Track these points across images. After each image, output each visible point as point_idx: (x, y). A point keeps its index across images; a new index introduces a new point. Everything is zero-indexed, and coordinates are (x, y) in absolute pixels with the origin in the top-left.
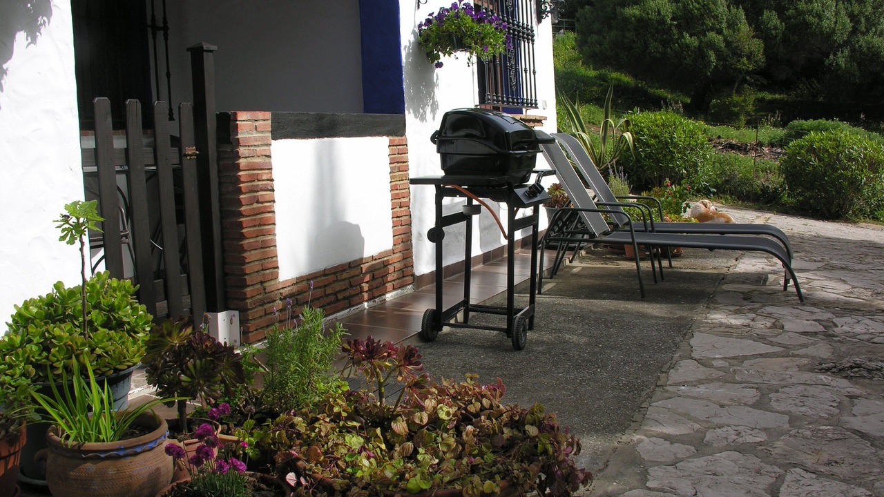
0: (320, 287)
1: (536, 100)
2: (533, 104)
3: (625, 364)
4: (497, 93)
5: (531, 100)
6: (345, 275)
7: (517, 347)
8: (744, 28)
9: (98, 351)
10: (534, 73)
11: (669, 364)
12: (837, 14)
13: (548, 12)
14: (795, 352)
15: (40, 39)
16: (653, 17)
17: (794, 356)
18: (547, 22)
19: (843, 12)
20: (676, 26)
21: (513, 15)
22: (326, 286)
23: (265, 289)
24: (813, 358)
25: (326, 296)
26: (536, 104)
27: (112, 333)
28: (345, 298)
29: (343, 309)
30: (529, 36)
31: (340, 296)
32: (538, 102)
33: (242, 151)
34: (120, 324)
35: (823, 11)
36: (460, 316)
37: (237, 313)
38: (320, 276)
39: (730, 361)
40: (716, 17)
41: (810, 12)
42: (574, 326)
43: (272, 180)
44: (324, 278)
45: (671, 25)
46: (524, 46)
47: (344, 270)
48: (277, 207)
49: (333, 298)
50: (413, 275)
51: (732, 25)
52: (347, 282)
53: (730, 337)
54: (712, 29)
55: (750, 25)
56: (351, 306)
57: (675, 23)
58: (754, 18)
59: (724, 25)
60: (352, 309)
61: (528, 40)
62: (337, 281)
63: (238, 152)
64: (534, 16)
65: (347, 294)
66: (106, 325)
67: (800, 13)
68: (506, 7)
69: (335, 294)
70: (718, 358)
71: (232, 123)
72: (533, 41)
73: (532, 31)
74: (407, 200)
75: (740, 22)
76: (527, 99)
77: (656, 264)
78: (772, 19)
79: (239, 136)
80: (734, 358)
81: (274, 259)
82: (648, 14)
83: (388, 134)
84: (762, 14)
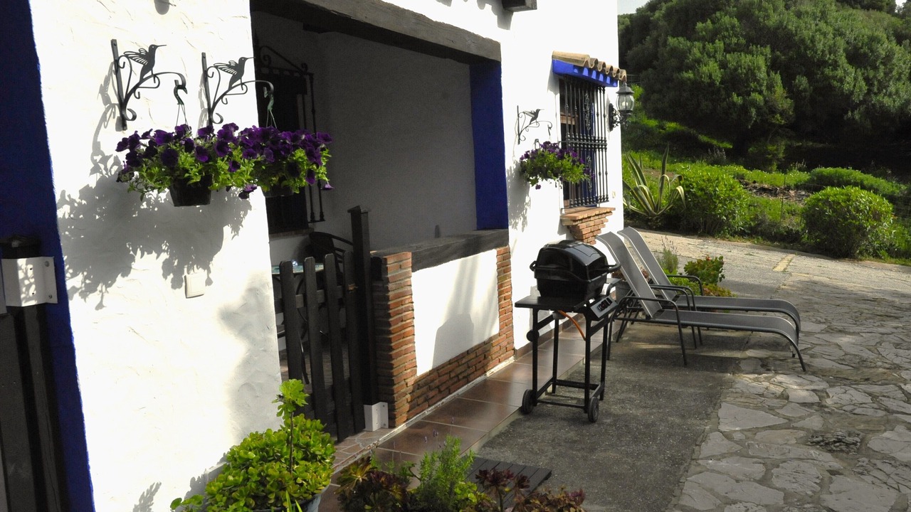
0: (447, 373)
1: (607, 195)
2: (605, 199)
3: (670, 436)
4: (577, 198)
5: (604, 196)
6: (464, 361)
7: (592, 420)
8: (779, 90)
9: (299, 481)
10: (606, 174)
11: (701, 437)
12: (855, 79)
13: (618, 122)
14: (795, 425)
15: (242, 230)
16: (705, 80)
17: (794, 428)
18: (617, 129)
19: (860, 78)
20: (724, 88)
21: (591, 132)
22: (450, 372)
23: (407, 384)
24: (808, 430)
25: (451, 378)
26: (607, 198)
27: (309, 464)
28: (464, 377)
29: (463, 386)
30: (602, 145)
31: (460, 377)
32: (609, 196)
33: (390, 286)
34: (314, 456)
35: (845, 77)
36: (550, 389)
37: (386, 404)
38: (447, 365)
39: (746, 433)
40: (758, 81)
41: (834, 78)
42: (634, 396)
43: (412, 303)
44: (449, 366)
45: (720, 87)
46: (598, 154)
47: (464, 357)
48: (416, 322)
49: (456, 379)
50: (514, 349)
51: (770, 87)
52: (466, 365)
53: (748, 407)
54: (755, 91)
55: (784, 88)
56: (468, 382)
57: (723, 86)
58: (788, 82)
59: (764, 88)
60: (469, 384)
61: (602, 149)
62: (459, 366)
63: (387, 288)
64: (607, 124)
65: (465, 374)
66: (305, 459)
67: (827, 78)
68: (586, 127)
69: (457, 376)
70: (737, 431)
71: (383, 267)
72: (606, 149)
73: (605, 141)
74: (510, 293)
75: (777, 86)
76: (601, 196)
77: (696, 331)
78: (802, 82)
79: (389, 276)
80: (749, 430)
81: (414, 361)
82: (701, 77)
83: (496, 247)
84: (795, 79)
